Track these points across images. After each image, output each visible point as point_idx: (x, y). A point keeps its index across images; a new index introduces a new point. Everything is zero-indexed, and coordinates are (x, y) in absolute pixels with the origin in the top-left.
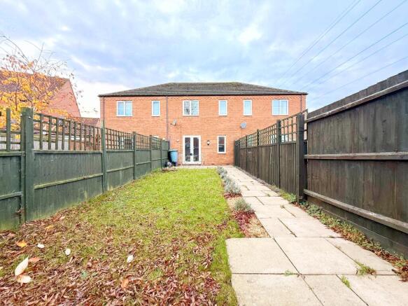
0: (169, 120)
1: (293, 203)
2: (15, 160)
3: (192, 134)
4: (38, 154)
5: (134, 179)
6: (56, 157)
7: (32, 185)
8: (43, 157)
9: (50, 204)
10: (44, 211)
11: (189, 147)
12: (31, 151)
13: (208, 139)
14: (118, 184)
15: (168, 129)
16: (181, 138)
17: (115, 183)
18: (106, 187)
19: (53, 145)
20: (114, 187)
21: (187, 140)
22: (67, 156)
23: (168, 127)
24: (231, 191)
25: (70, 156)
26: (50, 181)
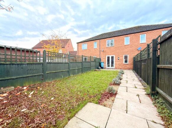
0: (101, 49)
1: (148, 94)
2: (41, 65)
3: (110, 55)
4: (47, 63)
5: (82, 73)
6: (53, 64)
7: (46, 72)
8: (49, 64)
9: (51, 78)
10: (49, 80)
11: (109, 61)
12: (45, 62)
13: (119, 57)
14: (75, 74)
15: (100, 53)
16: (106, 57)
17: (74, 74)
18: (70, 75)
19: (52, 60)
20: (73, 75)
21: (108, 58)
22: (56, 64)
23: (100, 52)
24: (115, 82)
25: (57, 64)
26: (51, 71)
